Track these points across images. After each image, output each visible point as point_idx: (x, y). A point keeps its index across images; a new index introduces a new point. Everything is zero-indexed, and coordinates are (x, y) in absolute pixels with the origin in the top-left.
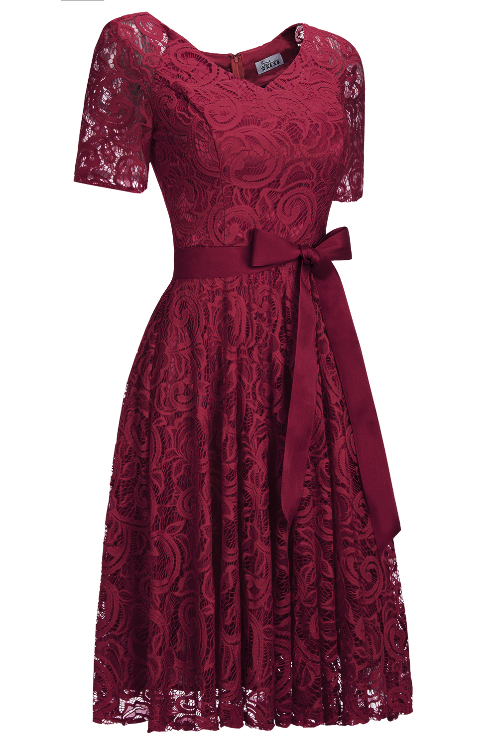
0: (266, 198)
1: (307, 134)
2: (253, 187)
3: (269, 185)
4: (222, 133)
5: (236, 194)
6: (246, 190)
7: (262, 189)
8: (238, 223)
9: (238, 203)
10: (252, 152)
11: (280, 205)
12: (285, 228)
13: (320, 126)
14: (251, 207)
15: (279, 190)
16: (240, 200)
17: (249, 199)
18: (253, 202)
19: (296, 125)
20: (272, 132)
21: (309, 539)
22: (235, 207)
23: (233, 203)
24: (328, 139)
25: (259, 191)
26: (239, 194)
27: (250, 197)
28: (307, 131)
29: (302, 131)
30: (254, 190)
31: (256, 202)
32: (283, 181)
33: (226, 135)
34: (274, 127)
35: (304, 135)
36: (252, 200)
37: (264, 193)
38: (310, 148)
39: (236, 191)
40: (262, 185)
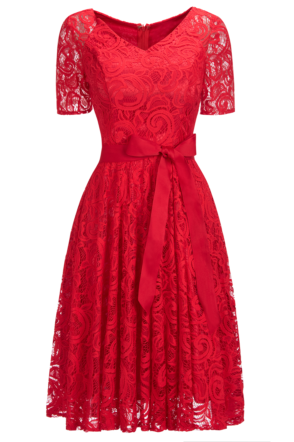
0: (139, 116)
1: (163, 78)
2: (130, 110)
3: (140, 108)
4: (111, 78)
5: (120, 114)
6: (126, 111)
7: (136, 111)
8: (122, 131)
9: (122, 119)
10: (127, 89)
11: (148, 121)
12: (153, 135)
13: (173, 73)
14: (130, 121)
15: (146, 111)
16: (123, 117)
17: (128, 117)
18: (131, 119)
19: (158, 72)
20: (141, 77)
21: (158, 320)
22: (120, 121)
23: (118, 119)
24: (177, 80)
25: (134, 112)
26: (122, 113)
27: (129, 116)
28: (164, 76)
29: (161, 76)
30: (131, 111)
31: (133, 118)
32: (148, 106)
33: (113, 79)
34: (143, 74)
35: (162, 79)
36: (130, 117)
37: (138, 113)
38: (165, 86)
39: (120, 112)
40: (136, 109)
